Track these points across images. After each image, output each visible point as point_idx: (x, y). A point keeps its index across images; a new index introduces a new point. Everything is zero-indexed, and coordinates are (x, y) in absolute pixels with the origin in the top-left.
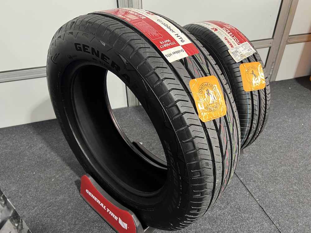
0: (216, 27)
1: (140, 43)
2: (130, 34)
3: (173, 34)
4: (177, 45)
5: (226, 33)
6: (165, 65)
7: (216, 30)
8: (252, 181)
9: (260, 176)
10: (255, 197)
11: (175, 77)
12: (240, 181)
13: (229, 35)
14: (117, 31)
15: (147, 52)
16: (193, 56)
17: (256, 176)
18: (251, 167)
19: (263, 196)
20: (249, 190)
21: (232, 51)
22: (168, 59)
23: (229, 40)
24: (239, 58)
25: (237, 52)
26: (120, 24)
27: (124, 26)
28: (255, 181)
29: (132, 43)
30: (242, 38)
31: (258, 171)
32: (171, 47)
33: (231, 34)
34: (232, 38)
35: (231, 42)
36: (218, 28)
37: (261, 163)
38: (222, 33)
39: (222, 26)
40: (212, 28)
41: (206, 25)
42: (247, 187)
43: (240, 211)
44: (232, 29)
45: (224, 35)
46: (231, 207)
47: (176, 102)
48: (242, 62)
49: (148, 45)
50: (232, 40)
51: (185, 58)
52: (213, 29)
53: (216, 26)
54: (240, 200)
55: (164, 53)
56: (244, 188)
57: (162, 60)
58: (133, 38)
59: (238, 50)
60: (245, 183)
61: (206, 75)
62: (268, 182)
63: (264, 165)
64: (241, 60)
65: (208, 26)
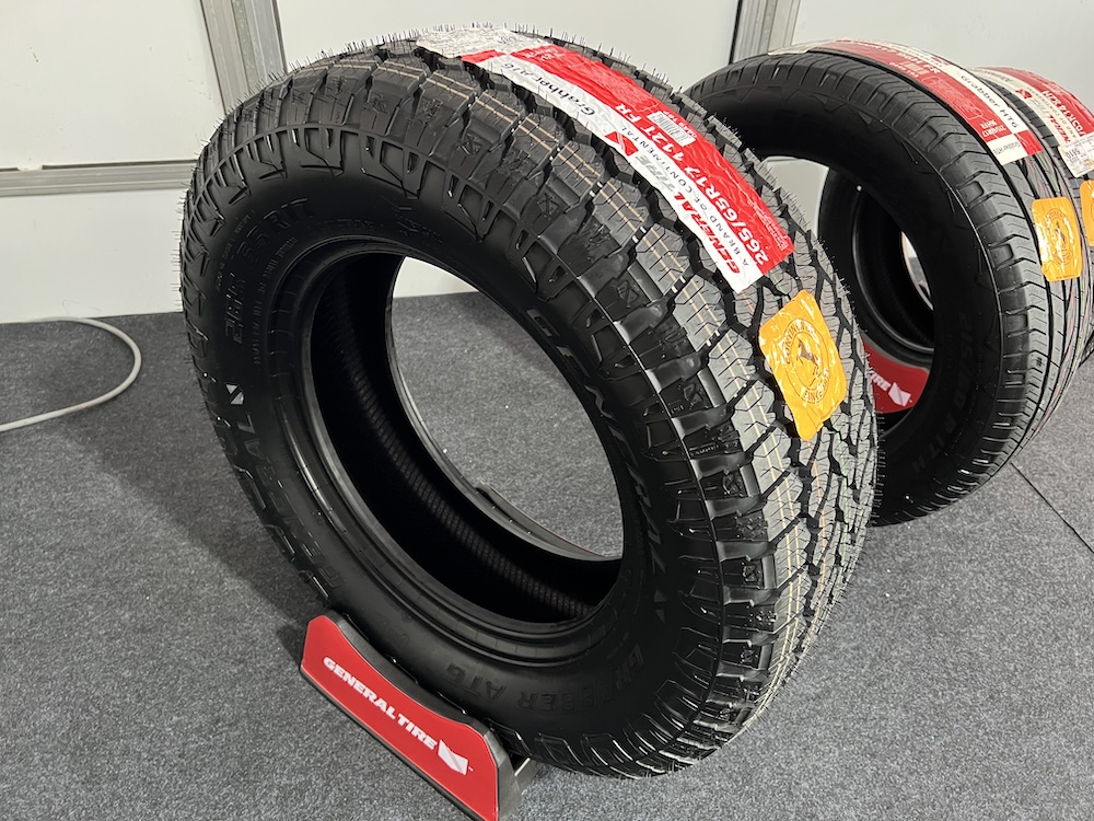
0: (1026, 87)
1: (948, 125)
2: (927, 106)
3: (996, 110)
4: (1008, 132)
5: (1052, 104)
6: (995, 169)
7: (1028, 95)
8: (1045, 473)
9: (1066, 467)
10: (1054, 505)
11: (1011, 194)
12: (1015, 471)
13: (1058, 110)
14: (901, 98)
15: (961, 143)
16: (1034, 156)
17: (1057, 465)
18: (1043, 445)
19: (1073, 505)
20: (1041, 491)
21: (1067, 150)
22: (998, 157)
23: (1061, 123)
24: (1081, 167)
25: (1076, 152)
26: (902, 82)
27: (911, 88)
28: (1054, 475)
29: (933, 123)
30: (1089, 121)
31: (1061, 456)
32: (1000, 135)
33: (1063, 107)
34: (1065, 119)
35: (1064, 127)
36: (1033, 91)
37: (1067, 440)
38: (1042, 103)
39: (1040, 86)
40: (1018, 89)
41: (999, 79)
42: (1035, 484)
43: (1019, 528)
44: (1064, 96)
45: (1048, 109)
46: (997, 520)
47: (1008, 239)
48: (1086, 177)
49: (962, 129)
50: (1067, 124)
51: (1023, 159)
52: (1020, 92)
53: (1028, 86)
54: (1017, 508)
55: (992, 145)
56: (1027, 487)
57: (988, 158)
58: (934, 113)
59: (1079, 148)
60: (1028, 476)
61: (1056, 196)
62: (1085, 480)
63: (1076, 445)
64: (1084, 173)
65: (1004, 82)
